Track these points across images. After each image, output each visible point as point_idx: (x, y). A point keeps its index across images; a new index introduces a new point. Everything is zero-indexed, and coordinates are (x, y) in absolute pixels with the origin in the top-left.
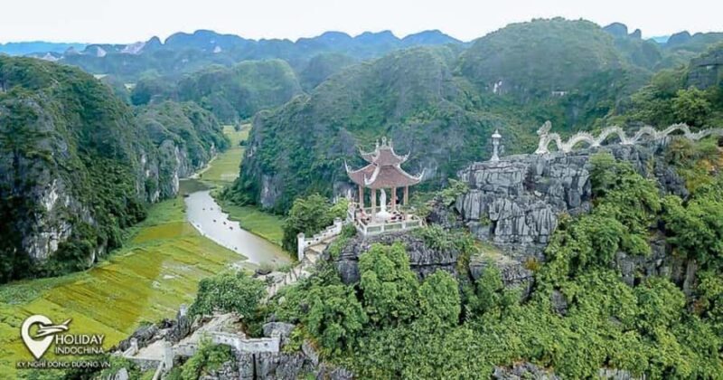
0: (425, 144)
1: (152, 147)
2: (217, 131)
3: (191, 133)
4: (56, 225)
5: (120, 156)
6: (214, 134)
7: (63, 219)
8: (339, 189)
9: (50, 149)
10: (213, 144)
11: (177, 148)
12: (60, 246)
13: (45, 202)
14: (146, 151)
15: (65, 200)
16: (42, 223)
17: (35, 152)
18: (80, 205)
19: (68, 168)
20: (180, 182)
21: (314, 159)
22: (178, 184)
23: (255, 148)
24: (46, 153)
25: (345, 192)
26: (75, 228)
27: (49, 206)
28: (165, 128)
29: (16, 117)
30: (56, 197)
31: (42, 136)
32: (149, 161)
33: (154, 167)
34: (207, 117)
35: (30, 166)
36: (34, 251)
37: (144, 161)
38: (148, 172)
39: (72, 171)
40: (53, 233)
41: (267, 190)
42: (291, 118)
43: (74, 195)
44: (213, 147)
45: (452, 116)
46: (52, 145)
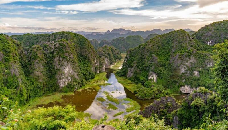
0: (182, 61)
1: (98, 58)
2: (119, 54)
3: (111, 54)
4: (67, 78)
5: (89, 59)
6: (118, 55)
7: (69, 76)
8: (151, 74)
9: (68, 56)
10: (117, 58)
11: (106, 58)
12: (68, 84)
13: (65, 71)
14: (97, 59)
15: (70, 70)
16: (63, 77)
17: (64, 57)
18: (74, 72)
19: (73, 62)
20: (106, 68)
21: (144, 64)
22: (105, 69)
23: (127, 59)
24: (67, 57)
25: (153, 75)
26: (72, 79)
27: (66, 72)
28: (104, 53)
29: (61, 47)
30: (68, 69)
31: (66, 52)
32: (97, 62)
33: (98, 63)
34: (116, 50)
35: (62, 60)
36: (61, 84)
37: (96, 61)
38: (96, 65)
39: (73, 63)
40: (66, 80)
41: (129, 73)
42: (138, 51)
43: (73, 69)
44: (117, 59)
45: (192, 52)
46: (68, 55)
